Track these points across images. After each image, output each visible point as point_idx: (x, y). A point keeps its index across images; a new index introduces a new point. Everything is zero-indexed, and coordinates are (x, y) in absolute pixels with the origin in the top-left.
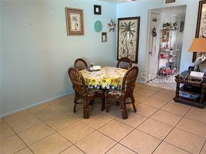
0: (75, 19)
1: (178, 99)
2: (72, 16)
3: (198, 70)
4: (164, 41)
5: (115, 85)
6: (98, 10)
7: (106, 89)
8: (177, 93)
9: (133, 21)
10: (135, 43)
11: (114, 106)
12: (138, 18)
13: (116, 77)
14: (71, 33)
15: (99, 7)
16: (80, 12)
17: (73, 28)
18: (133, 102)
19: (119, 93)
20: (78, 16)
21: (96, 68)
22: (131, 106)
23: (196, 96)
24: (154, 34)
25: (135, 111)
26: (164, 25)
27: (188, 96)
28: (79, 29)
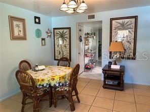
0: (18, 26)
1: (106, 86)
2: (15, 23)
4: (86, 45)
6: (37, 20)
8: (105, 81)
9: (65, 31)
10: (68, 46)
12: (69, 28)
14: (14, 38)
15: (39, 18)
16: (23, 20)
17: (16, 34)
18: (77, 94)
20: (21, 24)
27: (111, 83)
28: (22, 34)
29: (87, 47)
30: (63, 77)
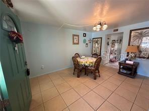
0: (76, 38)
1: (120, 73)
2: (75, 37)
3: (130, 60)
4: (112, 47)
5: (91, 64)
6: (85, 35)
7: (87, 66)
8: (120, 70)
9: (99, 39)
10: (100, 48)
11: (90, 74)
12: (101, 38)
13: (92, 61)
15: (85, 34)
17: (75, 42)
18: (99, 72)
19: (93, 68)
20: (77, 37)
21: (83, 57)
22: (98, 74)
23: (129, 72)
24: (108, 44)
25: (100, 76)
26: (112, 41)
27: (125, 72)
28: (77, 42)
29: (112, 49)
30: (92, 63)
